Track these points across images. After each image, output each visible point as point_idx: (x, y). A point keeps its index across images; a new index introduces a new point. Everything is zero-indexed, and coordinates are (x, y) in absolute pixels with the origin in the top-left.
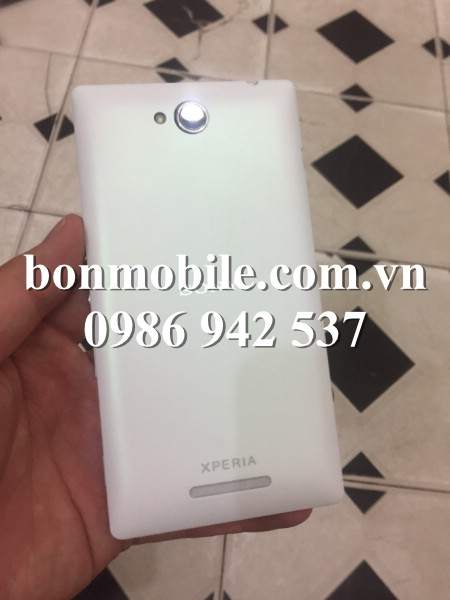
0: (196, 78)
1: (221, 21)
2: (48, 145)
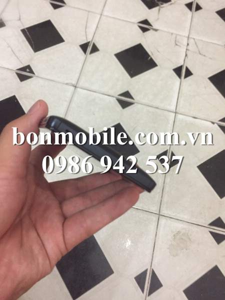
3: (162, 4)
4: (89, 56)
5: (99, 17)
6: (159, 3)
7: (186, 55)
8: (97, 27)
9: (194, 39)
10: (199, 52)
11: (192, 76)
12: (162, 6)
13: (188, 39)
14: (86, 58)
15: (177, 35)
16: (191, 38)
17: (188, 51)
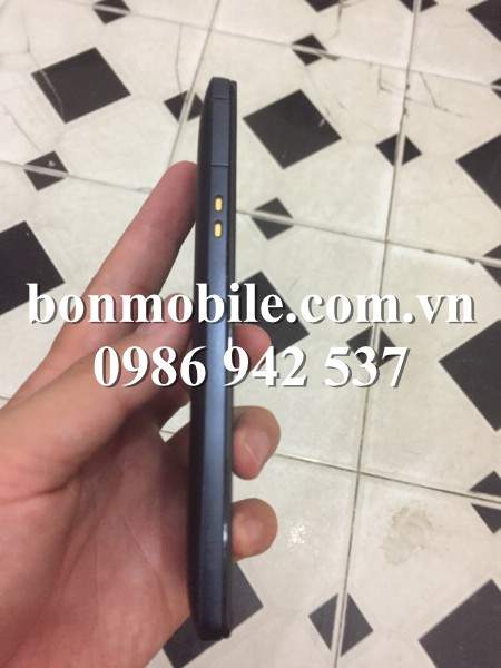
4: (186, 123)
5: (204, 34)
7: (405, 111)
8: (202, 58)
9: (421, 73)
10: (434, 102)
11: (420, 158)
12: (346, 3)
13: (408, 75)
14: (180, 129)
16: (415, 72)
17: (407, 102)
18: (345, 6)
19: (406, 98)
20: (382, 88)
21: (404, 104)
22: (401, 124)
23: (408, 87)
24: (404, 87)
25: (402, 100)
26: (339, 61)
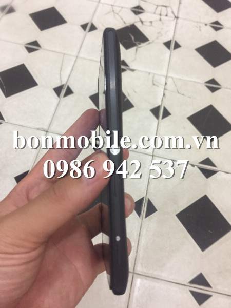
0: (133, 70)
1: (148, 42)
2: (59, 99)
3: (139, 44)
4: (62, 99)
5: (74, 59)
6: (137, 43)
7: (164, 95)
8: (72, 70)
9: (172, 78)
10: (178, 91)
11: (170, 116)
12: (139, 46)
13: (166, 79)
14: (59, 101)
15: (154, 74)
16: (170, 77)
17: (165, 91)
18: (139, 47)
19: (165, 89)
20: (154, 85)
21: (164, 91)
22: (162, 100)
23: (166, 84)
24: (164, 84)
25: (163, 90)
26: (135, 72)
